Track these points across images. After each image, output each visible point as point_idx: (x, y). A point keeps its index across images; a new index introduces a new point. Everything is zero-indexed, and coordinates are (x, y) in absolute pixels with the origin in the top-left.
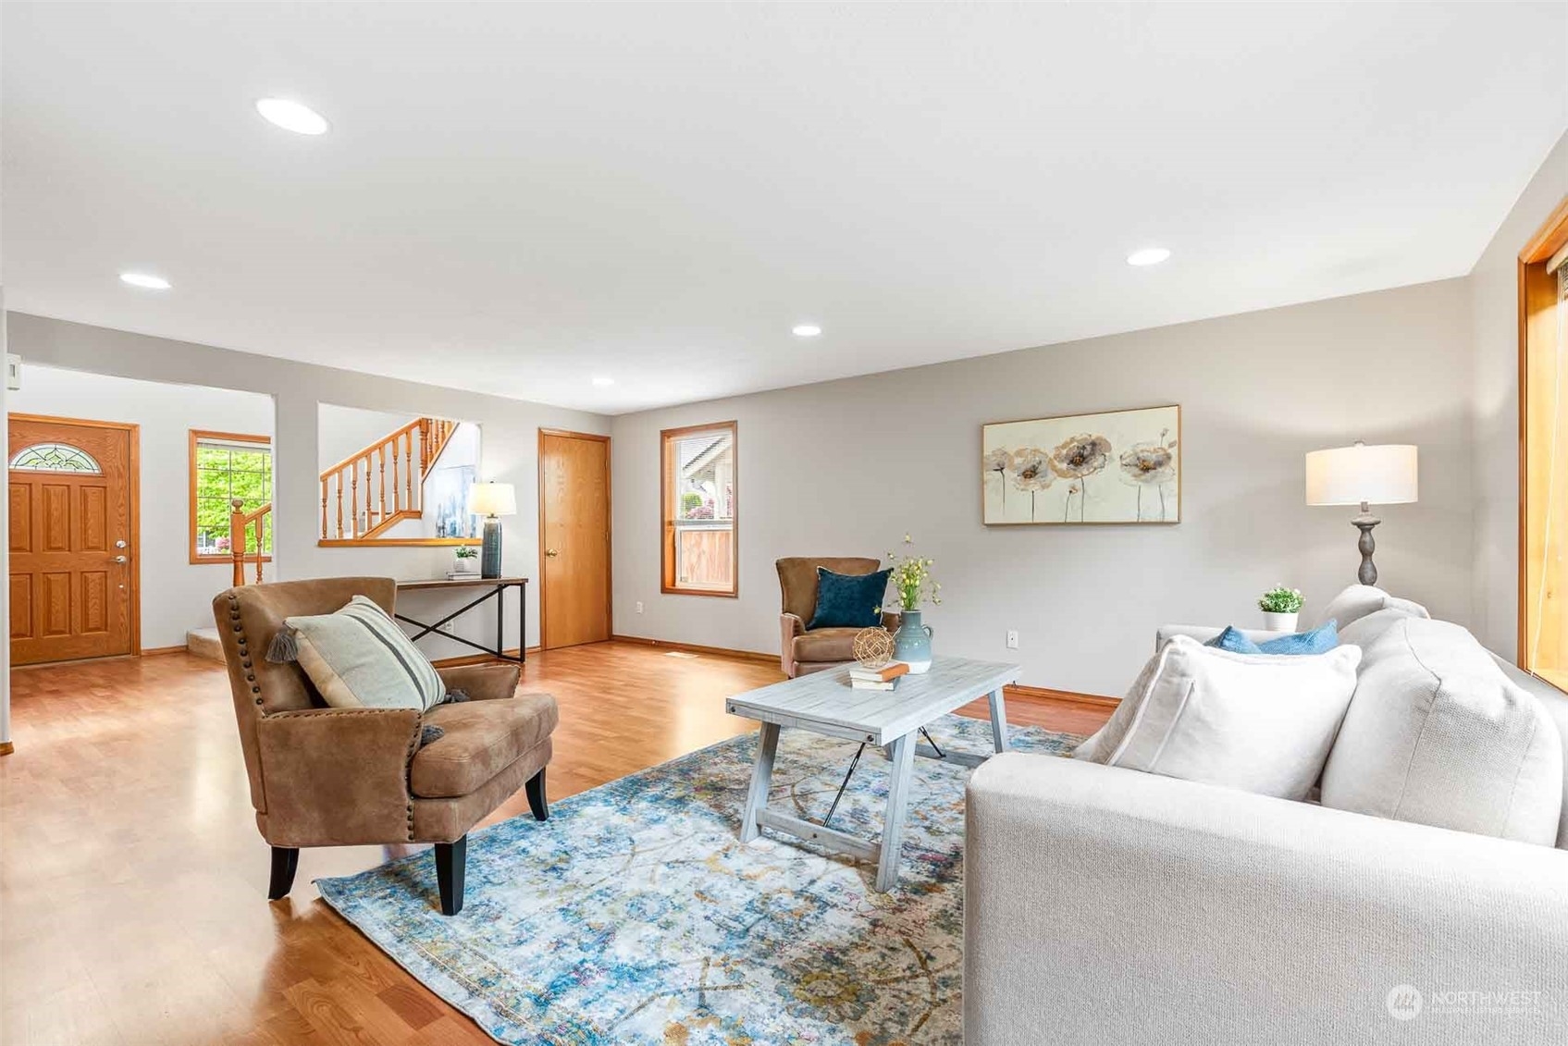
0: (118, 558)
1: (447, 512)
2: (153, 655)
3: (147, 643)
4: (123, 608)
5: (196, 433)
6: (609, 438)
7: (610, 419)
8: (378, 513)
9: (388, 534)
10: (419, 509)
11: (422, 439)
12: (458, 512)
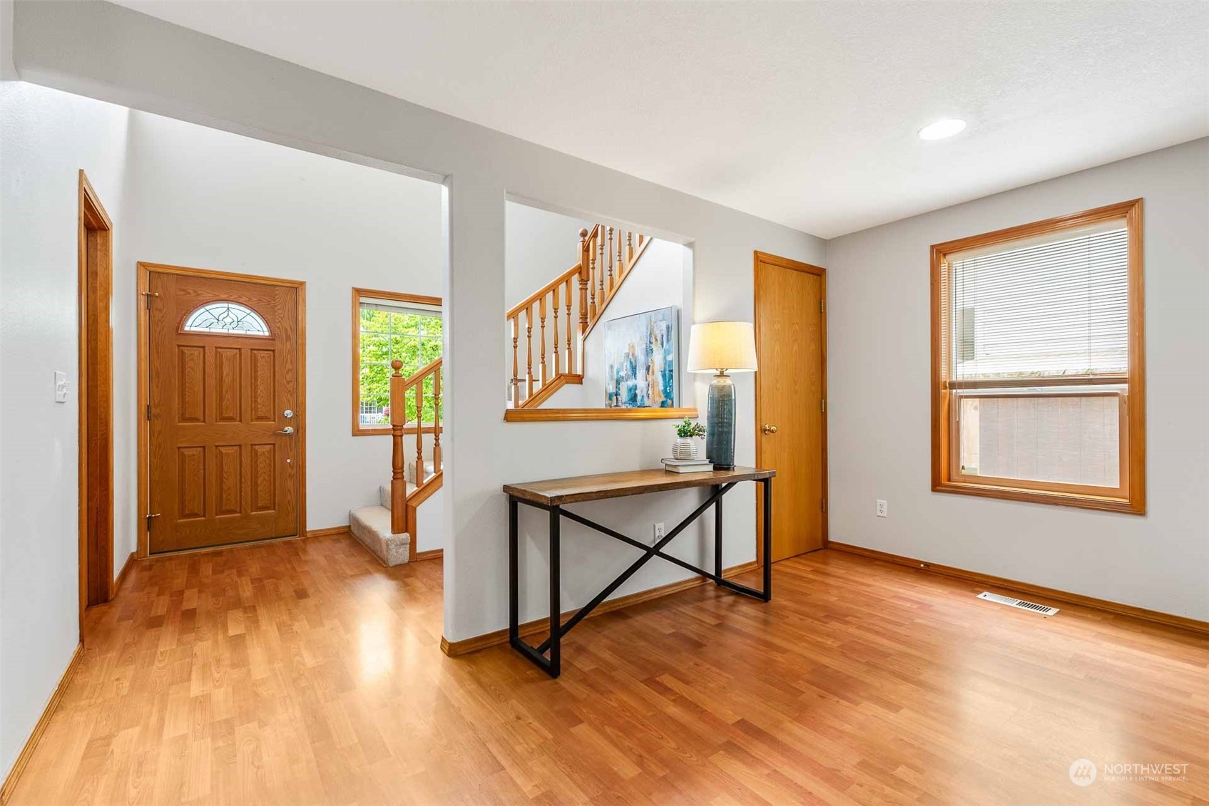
0: (286, 428)
1: (622, 373)
2: (319, 536)
3: (312, 525)
4: (290, 484)
5: (359, 292)
6: (823, 271)
7: (824, 244)
8: (525, 380)
9: (549, 404)
10: (579, 372)
11: (581, 289)
12: (641, 373)
